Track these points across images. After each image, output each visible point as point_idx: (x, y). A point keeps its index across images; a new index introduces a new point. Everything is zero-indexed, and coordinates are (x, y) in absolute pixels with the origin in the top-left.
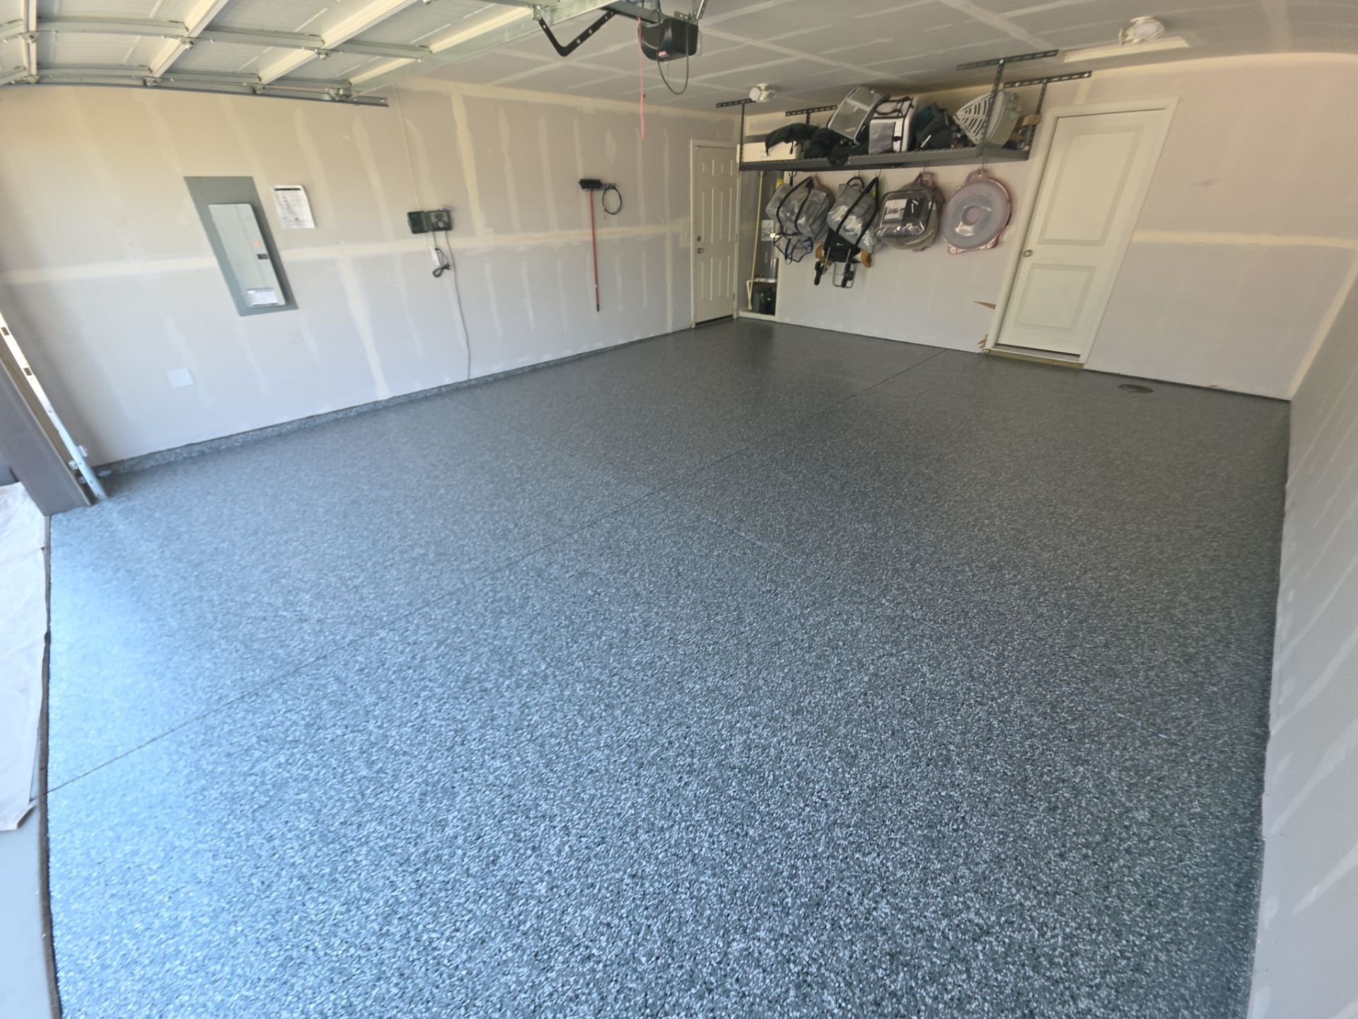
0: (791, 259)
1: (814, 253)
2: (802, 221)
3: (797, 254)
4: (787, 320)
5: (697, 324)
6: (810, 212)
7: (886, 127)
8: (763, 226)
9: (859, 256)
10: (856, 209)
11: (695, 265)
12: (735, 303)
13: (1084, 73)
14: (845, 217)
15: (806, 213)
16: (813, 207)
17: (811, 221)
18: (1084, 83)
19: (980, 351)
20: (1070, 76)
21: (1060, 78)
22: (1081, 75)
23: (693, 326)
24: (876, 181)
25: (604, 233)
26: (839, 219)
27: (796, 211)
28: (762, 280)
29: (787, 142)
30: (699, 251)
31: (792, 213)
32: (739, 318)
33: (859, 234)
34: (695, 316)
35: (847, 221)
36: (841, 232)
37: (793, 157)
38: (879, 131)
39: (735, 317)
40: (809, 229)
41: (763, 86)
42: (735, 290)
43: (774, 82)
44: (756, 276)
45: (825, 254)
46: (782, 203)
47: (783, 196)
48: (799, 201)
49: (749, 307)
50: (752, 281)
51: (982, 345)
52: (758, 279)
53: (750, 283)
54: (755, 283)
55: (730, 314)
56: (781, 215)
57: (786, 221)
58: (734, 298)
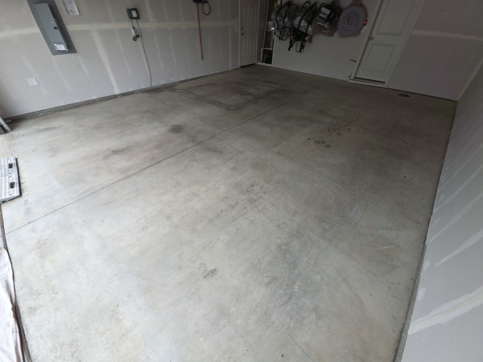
0: (282, 40)
2: (286, 20)
4: (276, 66)
5: (241, 67)
8: (269, 24)
10: (304, 17)
11: (241, 41)
12: (256, 59)
14: (300, 21)
17: (290, 19)
24: (315, 4)
25: (203, 24)
26: (298, 22)
27: (284, 16)
28: (267, 49)
30: (242, 34)
31: (282, 17)
32: (257, 65)
33: (306, 28)
34: (240, 63)
35: (301, 23)
36: (299, 28)
40: (289, 23)
42: (256, 53)
44: (264, 48)
45: (293, 37)
46: (278, 13)
47: (278, 10)
48: (284, 11)
49: (261, 61)
50: (263, 49)
51: (349, 77)
52: (265, 48)
53: (262, 50)
54: (264, 50)
55: (254, 63)
56: (278, 18)
57: (280, 21)
58: (256, 57)
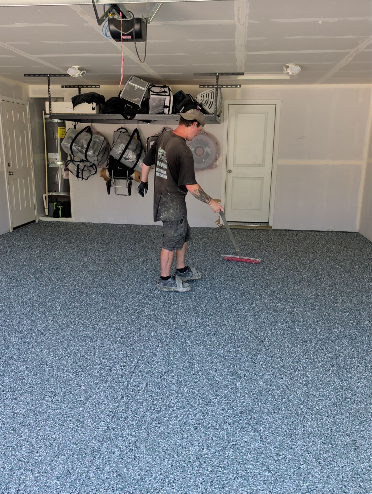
0: (82, 178)
1: (99, 174)
2: (90, 153)
3: (86, 174)
4: (83, 220)
5: (14, 229)
6: (95, 148)
7: (160, 100)
8: (49, 157)
9: (133, 175)
10: (130, 146)
11: (8, 184)
12: (36, 211)
13: (238, 85)
14: (124, 152)
15: (93, 148)
16: (96, 145)
17: (97, 153)
18: (238, 89)
19: (217, 226)
20: (232, 86)
21: (227, 86)
22: (236, 86)
23: (11, 230)
24: (136, 130)
26: (120, 152)
27: (85, 146)
28: (55, 194)
29: (89, 102)
30: (10, 174)
31: (82, 147)
32: (40, 221)
33: (135, 161)
34: (12, 222)
35: (126, 153)
36: (123, 160)
37: (94, 112)
38: (156, 101)
39: (37, 221)
40: (96, 159)
41: (77, 67)
42: (35, 202)
43: (83, 66)
44: (48, 193)
45: (110, 174)
46: (74, 141)
47: (74, 136)
48: (86, 140)
49: (47, 214)
50: (47, 195)
51: (217, 222)
52: (51, 194)
53: (46, 197)
54: (49, 196)
55: (34, 219)
56: (74, 148)
57: (78, 153)
58: (35, 209)
